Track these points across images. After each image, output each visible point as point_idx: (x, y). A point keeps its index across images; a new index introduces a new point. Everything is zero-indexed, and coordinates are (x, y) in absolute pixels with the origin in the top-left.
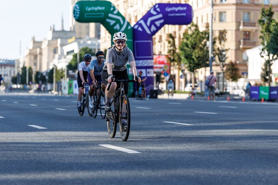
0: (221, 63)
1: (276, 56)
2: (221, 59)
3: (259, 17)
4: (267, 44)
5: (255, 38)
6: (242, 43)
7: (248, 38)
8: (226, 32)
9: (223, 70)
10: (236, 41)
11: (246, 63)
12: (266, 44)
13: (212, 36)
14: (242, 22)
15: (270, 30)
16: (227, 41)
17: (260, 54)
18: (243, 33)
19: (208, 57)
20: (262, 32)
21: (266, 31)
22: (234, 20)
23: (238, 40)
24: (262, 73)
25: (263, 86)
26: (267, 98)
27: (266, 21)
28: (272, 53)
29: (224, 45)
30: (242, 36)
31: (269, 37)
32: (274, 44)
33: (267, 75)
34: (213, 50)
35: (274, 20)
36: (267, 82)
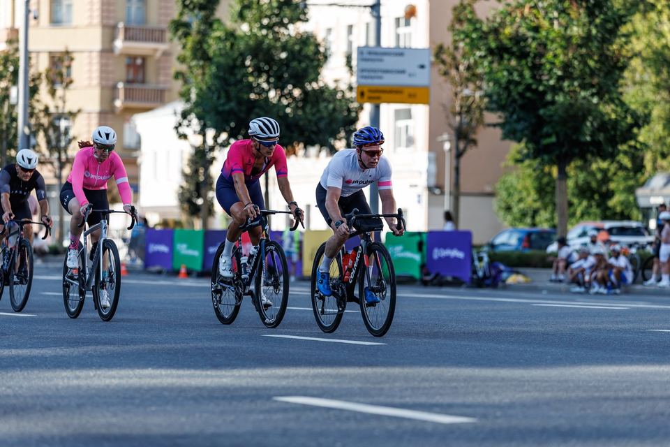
0: (56, 155)
1: (224, 136)
2: (54, 143)
3: (175, 12)
4: (198, 95)
5: (162, 78)
6: (121, 94)
7: (140, 77)
8: (72, 59)
9: (59, 177)
10: (103, 88)
11: (135, 154)
12: (193, 96)
13: (26, 72)
14: (121, 25)
15: (207, 55)
16: (72, 86)
17: (176, 128)
18: (125, 61)
19: (15, 136)
20: (182, 60)
21: (195, 57)
22: (97, 20)
23: (111, 83)
24: (182, 187)
25: (186, 228)
26: (198, 267)
27: (195, 26)
28: (214, 127)
29: (63, 99)
30: (120, 71)
31: (204, 74)
32: (219, 98)
33: (199, 196)
34: (31, 114)
35: (218, 21)
36: (198, 217)
